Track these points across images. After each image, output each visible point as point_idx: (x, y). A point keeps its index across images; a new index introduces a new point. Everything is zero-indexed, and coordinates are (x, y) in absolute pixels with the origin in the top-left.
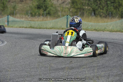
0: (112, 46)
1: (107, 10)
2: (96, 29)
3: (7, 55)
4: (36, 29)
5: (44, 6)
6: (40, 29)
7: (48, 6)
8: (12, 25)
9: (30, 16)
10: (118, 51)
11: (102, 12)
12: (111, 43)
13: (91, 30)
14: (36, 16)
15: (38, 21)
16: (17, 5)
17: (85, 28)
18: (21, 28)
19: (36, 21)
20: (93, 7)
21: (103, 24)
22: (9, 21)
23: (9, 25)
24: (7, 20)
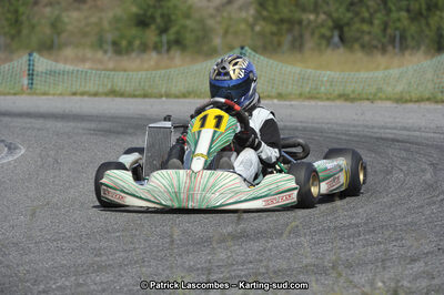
0: (404, 154)
1: (385, 26)
2: (345, 95)
4: (130, 100)
5: (162, 16)
6: (147, 100)
7: (173, 17)
8: (47, 89)
9: (109, 54)
10: (423, 171)
11: (369, 33)
12: (398, 141)
13: (328, 99)
14: (133, 50)
16: (64, 14)
17: (308, 89)
18: (78, 98)
20: (335, 15)
21: (371, 74)
22: (35, 73)
23: (34, 86)
24: (29, 70)
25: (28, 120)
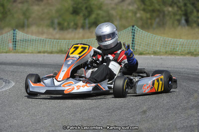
2: (191, 52)
3: (17, 109)
5: (86, 8)
8: (24, 49)
13: (182, 55)
14: (69, 28)
15: (73, 39)
17: (170, 50)
18: (42, 54)
19: (69, 39)
22: (17, 40)
23: (16, 48)
24: (14, 39)
25: (15, 67)
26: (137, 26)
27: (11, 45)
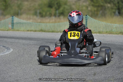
2: (122, 32)
4: (48, 33)
6: (53, 33)
8: (18, 29)
13: (116, 34)
14: (47, 16)
15: (49, 22)
17: (109, 31)
18: (30, 32)
19: (47, 23)
22: (14, 23)
23: (14, 28)
24: (12, 22)
25: (13, 40)
26: (89, 16)
27: (10, 26)
